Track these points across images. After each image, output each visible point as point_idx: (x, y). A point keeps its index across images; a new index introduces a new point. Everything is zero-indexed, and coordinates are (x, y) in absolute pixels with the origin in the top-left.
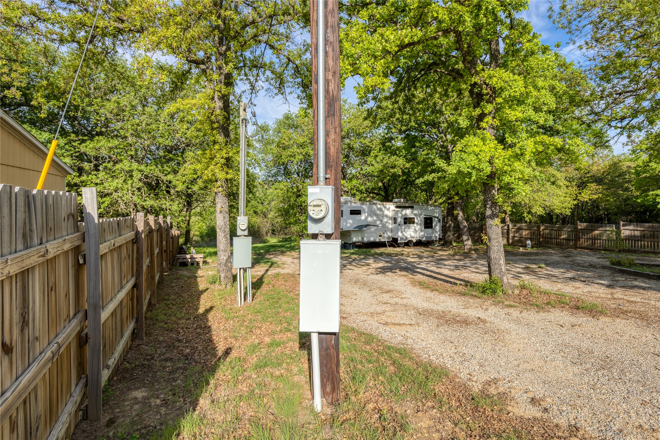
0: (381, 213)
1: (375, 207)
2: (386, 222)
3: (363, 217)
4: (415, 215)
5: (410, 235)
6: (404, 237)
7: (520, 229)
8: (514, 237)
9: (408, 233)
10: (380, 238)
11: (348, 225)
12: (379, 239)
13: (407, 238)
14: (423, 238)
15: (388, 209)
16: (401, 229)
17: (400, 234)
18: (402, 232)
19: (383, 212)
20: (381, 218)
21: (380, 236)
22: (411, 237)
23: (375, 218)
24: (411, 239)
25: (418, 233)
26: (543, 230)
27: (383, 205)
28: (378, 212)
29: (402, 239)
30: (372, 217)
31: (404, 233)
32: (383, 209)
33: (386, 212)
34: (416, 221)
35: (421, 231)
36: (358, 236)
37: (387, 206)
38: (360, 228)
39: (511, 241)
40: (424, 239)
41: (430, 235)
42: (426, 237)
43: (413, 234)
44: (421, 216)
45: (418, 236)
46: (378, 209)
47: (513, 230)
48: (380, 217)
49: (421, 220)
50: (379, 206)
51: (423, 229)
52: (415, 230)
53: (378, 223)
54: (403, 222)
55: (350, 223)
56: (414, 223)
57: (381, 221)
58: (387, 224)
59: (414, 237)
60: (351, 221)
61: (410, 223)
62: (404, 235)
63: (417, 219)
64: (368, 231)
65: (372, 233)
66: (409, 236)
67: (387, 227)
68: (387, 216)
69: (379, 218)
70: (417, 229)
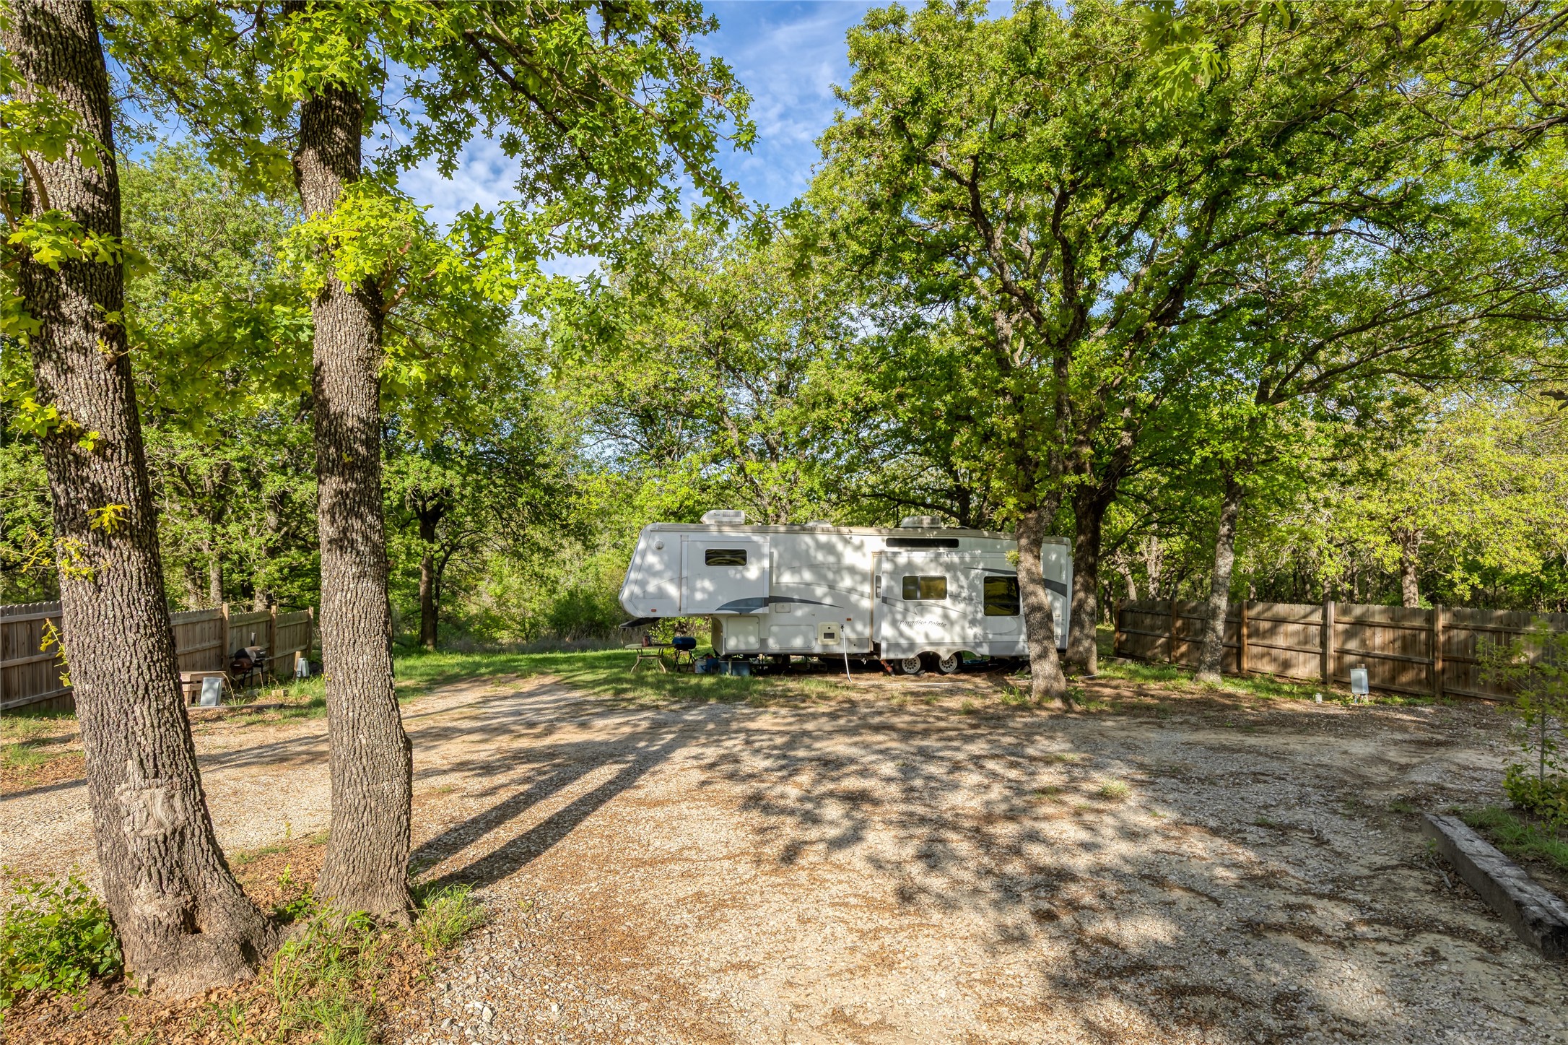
0: (831, 559)
1: (807, 539)
2: (851, 590)
3: (753, 571)
4: (949, 567)
5: (927, 636)
6: (903, 642)
7: (1360, 624)
8: (1342, 652)
9: (916, 627)
10: (830, 642)
11: (699, 596)
12: (825, 646)
13: (912, 645)
14: (979, 644)
15: (859, 548)
16: (893, 613)
17: (886, 630)
18: (894, 623)
19: (839, 556)
20: (830, 575)
21: (830, 635)
22: (932, 644)
23: (807, 576)
24: (928, 649)
25: (957, 629)
26: (1447, 628)
27: (839, 533)
28: (820, 557)
29: (893, 646)
30: (794, 570)
31: (903, 627)
32: (840, 546)
33: (850, 557)
34: (951, 587)
35: (973, 622)
36: (747, 634)
37: (856, 540)
38: (744, 609)
39: (1331, 666)
40: (985, 650)
41: (1006, 638)
42: (991, 644)
43: (938, 633)
44: (973, 573)
45: (958, 640)
46: (820, 546)
47: (1340, 627)
48: (830, 571)
49: (972, 587)
50: (823, 538)
51: (980, 615)
52: (946, 616)
53: (820, 591)
54: (898, 590)
55: (703, 590)
56: (942, 594)
57: (832, 587)
58: (854, 597)
59: (939, 644)
60: (707, 584)
61: (927, 596)
62: (901, 634)
63: (956, 579)
64: (784, 618)
65: (797, 624)
66: (920, 640)
67: (855, 607)
68: (852, 570)
69: (824, 578)
70: (954, 615)
